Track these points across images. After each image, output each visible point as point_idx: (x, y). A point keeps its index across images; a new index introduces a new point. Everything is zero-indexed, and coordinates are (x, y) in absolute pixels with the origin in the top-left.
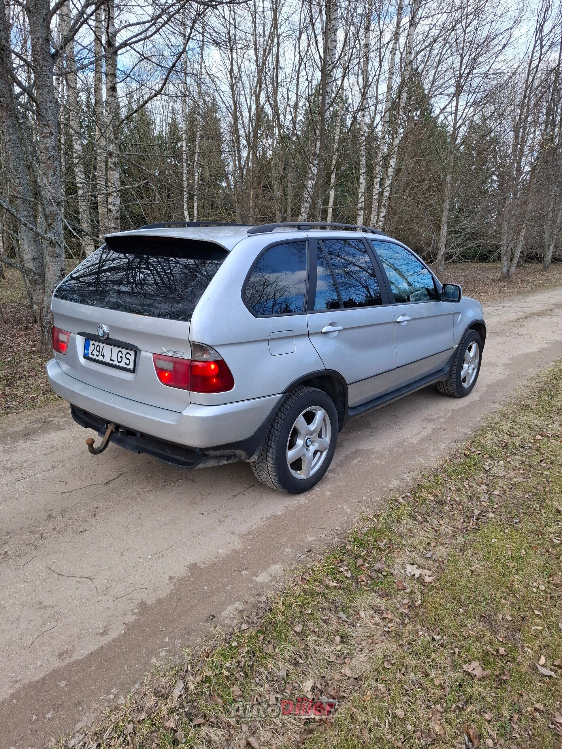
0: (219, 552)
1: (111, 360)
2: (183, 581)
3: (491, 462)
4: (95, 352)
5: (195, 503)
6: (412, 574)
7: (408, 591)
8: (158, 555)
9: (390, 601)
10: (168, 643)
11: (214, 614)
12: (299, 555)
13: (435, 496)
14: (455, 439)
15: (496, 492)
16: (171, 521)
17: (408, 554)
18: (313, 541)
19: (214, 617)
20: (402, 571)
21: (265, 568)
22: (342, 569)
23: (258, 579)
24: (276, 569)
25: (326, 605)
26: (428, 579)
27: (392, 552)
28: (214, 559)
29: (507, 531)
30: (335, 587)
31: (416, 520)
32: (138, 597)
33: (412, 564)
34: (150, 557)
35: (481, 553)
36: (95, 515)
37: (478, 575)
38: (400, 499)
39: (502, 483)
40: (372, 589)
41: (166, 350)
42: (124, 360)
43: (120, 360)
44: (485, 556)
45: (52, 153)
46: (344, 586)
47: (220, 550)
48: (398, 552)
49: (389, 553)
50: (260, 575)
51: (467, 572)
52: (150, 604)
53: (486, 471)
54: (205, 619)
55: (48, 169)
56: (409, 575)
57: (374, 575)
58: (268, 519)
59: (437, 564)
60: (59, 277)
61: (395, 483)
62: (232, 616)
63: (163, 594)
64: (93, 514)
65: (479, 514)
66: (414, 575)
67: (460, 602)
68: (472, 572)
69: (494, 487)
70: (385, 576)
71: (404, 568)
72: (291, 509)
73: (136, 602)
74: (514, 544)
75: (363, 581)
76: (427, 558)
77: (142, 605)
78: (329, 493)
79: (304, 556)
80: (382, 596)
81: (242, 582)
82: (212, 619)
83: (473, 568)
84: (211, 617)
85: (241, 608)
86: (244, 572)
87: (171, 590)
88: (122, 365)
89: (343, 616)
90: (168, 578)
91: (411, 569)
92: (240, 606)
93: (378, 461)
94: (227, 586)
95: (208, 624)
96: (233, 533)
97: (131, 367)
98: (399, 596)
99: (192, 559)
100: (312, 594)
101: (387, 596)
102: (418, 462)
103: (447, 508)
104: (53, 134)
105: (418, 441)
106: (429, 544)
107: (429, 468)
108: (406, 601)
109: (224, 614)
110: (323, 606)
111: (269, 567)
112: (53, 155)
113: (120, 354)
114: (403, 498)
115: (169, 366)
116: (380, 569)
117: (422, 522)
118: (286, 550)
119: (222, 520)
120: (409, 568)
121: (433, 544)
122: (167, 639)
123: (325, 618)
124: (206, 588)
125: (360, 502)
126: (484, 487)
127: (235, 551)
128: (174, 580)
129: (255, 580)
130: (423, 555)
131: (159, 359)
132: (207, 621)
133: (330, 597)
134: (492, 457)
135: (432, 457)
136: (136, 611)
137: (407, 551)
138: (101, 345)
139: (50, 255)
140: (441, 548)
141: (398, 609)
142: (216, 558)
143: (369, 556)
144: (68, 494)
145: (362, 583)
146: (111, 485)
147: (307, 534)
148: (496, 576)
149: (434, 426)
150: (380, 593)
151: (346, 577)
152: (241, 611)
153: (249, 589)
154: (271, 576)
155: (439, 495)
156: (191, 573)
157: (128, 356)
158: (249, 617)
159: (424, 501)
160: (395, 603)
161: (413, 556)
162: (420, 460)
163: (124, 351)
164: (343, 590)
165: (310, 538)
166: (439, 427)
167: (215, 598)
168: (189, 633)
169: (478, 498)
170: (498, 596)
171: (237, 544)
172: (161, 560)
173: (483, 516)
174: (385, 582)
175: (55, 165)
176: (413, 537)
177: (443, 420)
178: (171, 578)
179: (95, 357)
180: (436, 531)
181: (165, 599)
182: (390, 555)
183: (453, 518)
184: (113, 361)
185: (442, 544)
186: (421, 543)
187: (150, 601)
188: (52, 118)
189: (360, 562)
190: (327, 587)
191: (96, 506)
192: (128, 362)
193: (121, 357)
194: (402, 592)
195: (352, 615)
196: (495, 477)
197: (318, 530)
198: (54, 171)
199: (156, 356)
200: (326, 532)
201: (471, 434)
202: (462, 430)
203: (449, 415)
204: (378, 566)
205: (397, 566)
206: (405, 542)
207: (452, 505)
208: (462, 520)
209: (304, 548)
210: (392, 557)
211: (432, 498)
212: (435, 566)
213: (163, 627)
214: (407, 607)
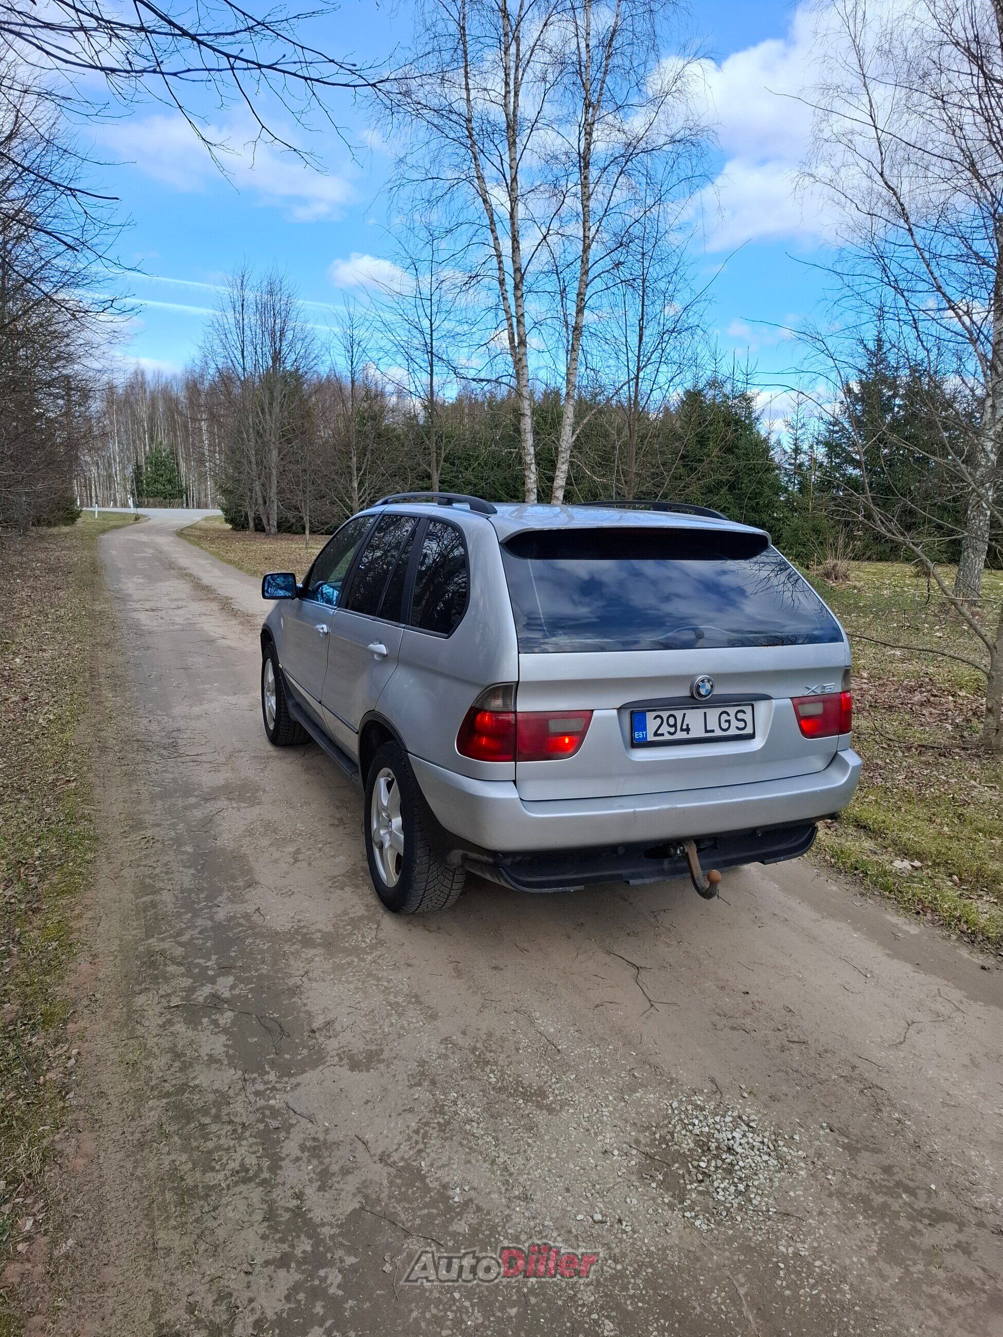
1: (707, 731)
4: (665, 729)
41: (815, 688)
42: (734, 723)
43: (725, 725)
88: (733, 731)
97: (749, 730)
113: (724, 717)
115: (816, 709)
131: (803, 703)
138: (679, 714)
157: (740, 716)
163: (732, 711)
179: (667, 737)
184: (713, 731)
192: (742, 725)
193: (728, 721)
199: (796, 701)
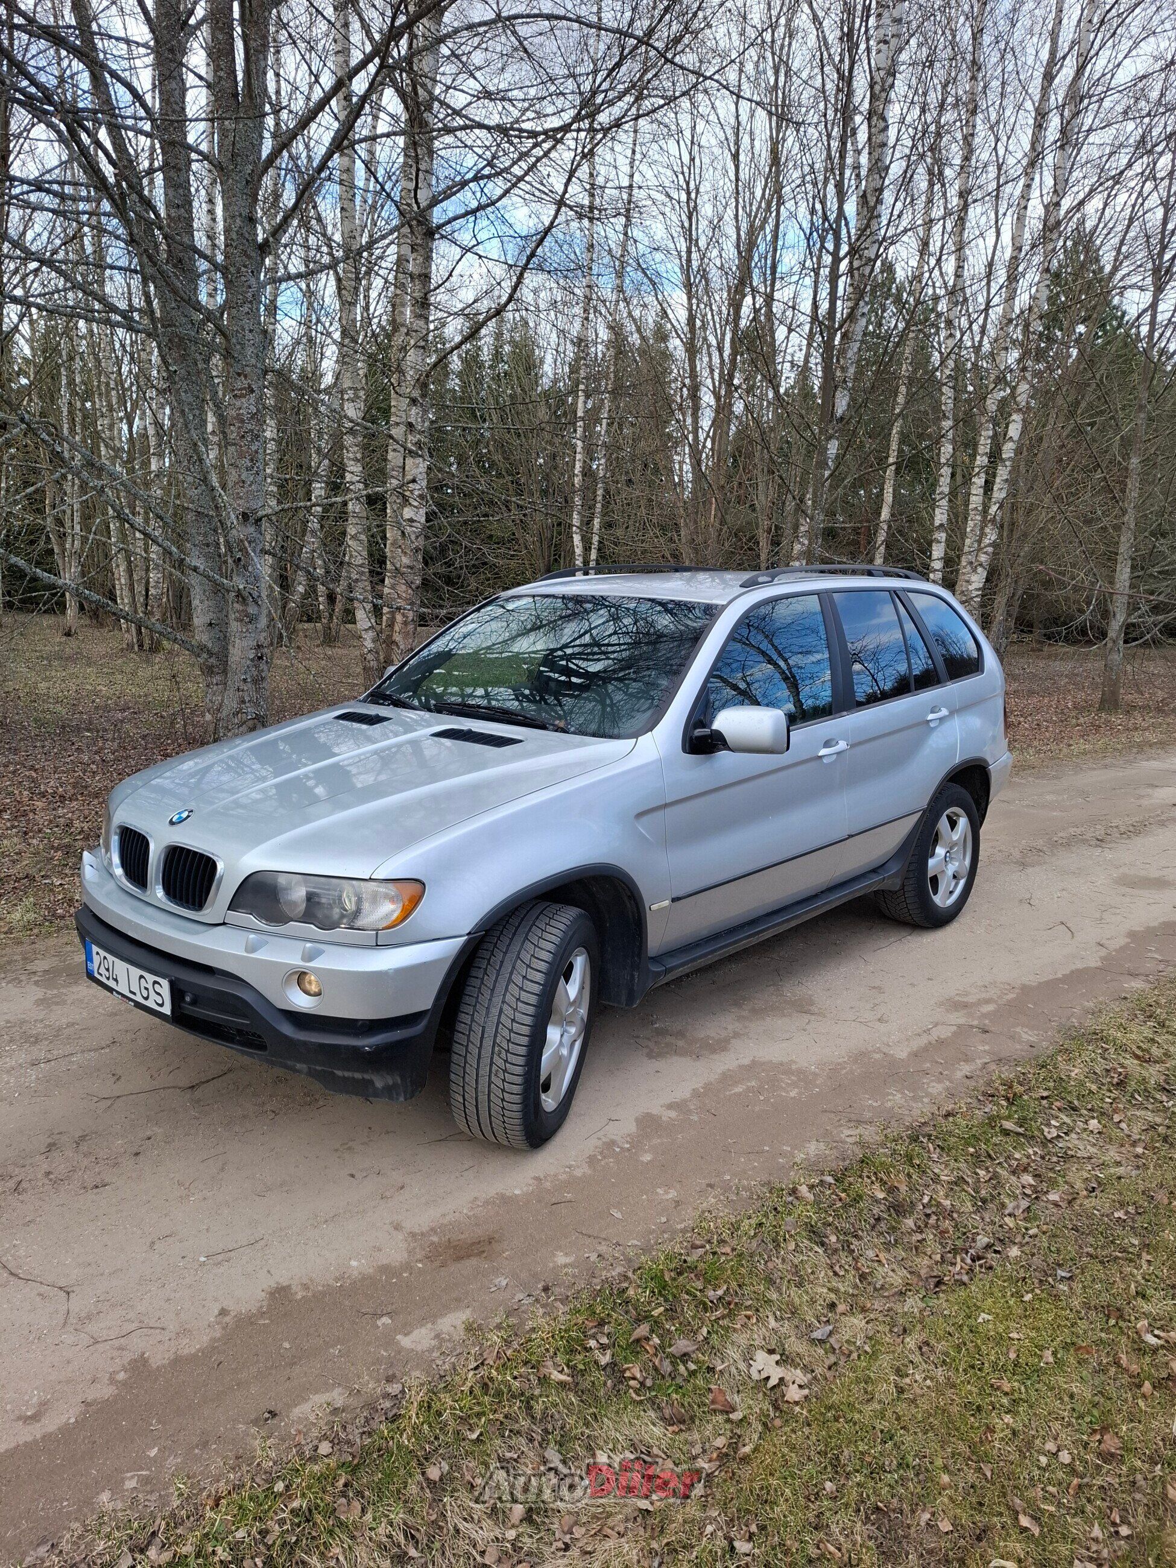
0: (350, 1267)
2: (246, 1322)
3: (1067, 1120)
5: (349, 1148)
6: (764, 1375)
7: (736, 1416)
8: (220, 1257)
9: (684, 1435)
10: (154, 1459)
11: (277, 1408)
12: (520, 1296)
13: (892, 1190)
14: (1002, 1055)
15: (1053, 1197)
16: (281, 1185)
17: (772, 1323)
18: (565, 1266)
19: (273, 1414)
20: (742, 1366)
21: (432, 1317)
22: (592, 1343)
23: (405, 1342)
24: (453, 1322)
25: (524, 1423)
26: (794, 1393)
27: (731, 1315)
28: (331, 1282)
29: (1028, 1297)
30: (562, 1385)
31: (823, 1244)
32: (138, 1344)
33: (771, 1352)
34: (202, 1259)
35: (940, 1347)
36: (137, 1154)
37: (913, 1401)
38: (803, 1190)
39: (1077, 1176)
40: (652, 1401)
44: (947, 1354)
45: (249, 427)
46: (586, 1385)
47: (354, 1263)
48: (748, 1317)
49: (723, 1317)
50: (416, 1332)
51: (885, 1390)
52: (154, 1366)
53: (1045, 1142)
54: (253, 1417)
55: (241, 456)
56: (755, 1376)
57: (666, 1367)
58: (487, 1202)
59: (833, 1359)
60: (252, 660)
61: (813, 1148)
62: (312, 1418)
63: (189, 1347)
64: (135, 1150)
65: (988, 1246)
66: (768, 1378)
67: (836, 1463)
68: (901, 1391)
69: (1053, 1183)
70: (692, 1373)
71: (748, 1358)
72: (548, 1185)
73: (128, 1356)
74: (1033, 1334)
75: (634, 1378)
76: (813, 1342)
77: (139, 1366)
78: (647, 1158)
79: (531, 1300)
80: (669, 1422)
81: (369, 1343)
82: (267, 1419)
83: (907, 1380)
84: (267, 1415)
85: (339, 1404)
86: (386, 1320)
87: (213, 1340)
89: (553, 1456)
90: (216, 1312)
91: (765, 1365)
92: (338, 1397)
93: (793, 1094)
94: (333, 1346)
95: (254, 1430)
96: (397, 1227)
98: (710, 1427)
99: (282, 1276)
100: (499, 1394)
101: (683, 1422)
102: (889, 1104)
103: (910, 1222)
104: (252, 391)
105: (910, 1054)
106: (832, 1306)
107: (908, 1121)
108: (720, 1442)
109: (297, 1412)
110: (516, 1427)
111: (442, 1315)
112: (252, 431)
114: (811, 1187)
116: (685, 1355)
117: (836, 1251)
118: (497, 1281)
119: (388, 1194)
120: (761, 1357)
121: (841, 1308)
122: (153, 1452)
123: (508, 1455)
124: (287, 1345)
125: (711, 1186)
126: (1028, 1179)
127: (384, 1269)
128: (227, 1319)
129: (398, 1343)
130: (805, 1332)
132: (255, 1422)
133: (538, 1408)
134: (1075, 1109)
135: (928, 1095)
136: (122, 1376)
137: (772, 1320)
139: (237, 620)
140: (858, 1321)
141: (695, 1458)
142: (337, 1280)
143: (672, 1319)
144: (109, 1102)
145: (632, 1383)
146: (198, 1093)
147: (559, 1248)
148: (955, 1409)
149: (962, 1021)
150: (667, 1412)
151: (596, 1362)
152: (335, 1411)
153: (378, 1361)
154: (437, 1336)
155: (903, 1188)
156: (269, 1305)
158: (344, 1428)
159: (858, 1199)
160: (692, 1444)
161: (783, 1330)
162: (896, 1099)
164: (579, 1392)
165: (561, 1259)
166: (975, 1023)
167: (297, 1369)
168: (205, 1445)
169: (1003, 1205)
170: (939, 1462)
171: (395, 1252)
172: (221, 1270)
173: (996, 1252)
174: (690, 1387)
175: (254, 448)
176: (799, 1285)
177: (990, 1008)
178: (223, 1312)
180: (863, 1277)
181: (192, 1358)
182: (725, 1322)
183: (918, 1248)
185: (864, 1310)
186: (813, 1301)
187: (158, 1358)
188: (253, 361)
189: (643, 1330)
190: (544, 1381)
191: (149, 1133)
194: (720, 1418)
195: (576, 1458)
196: (1066, 1157)
197: (588, 1241)
198: (252, 460)
200: (603, 1248)
201: (1046, 1047)
202: (1028, 1035)
203: (1011, 996)
204: (682, 1345)
205: (733, 1353)
206: (774, 1296)
207: (928, 1216)
208: (938, 1257)
209: (540, 1280)
210: (727, 1329)
211: (881, 1195)
212: (828, 1363)
213: (159, 1422)
214: (715, 1455)
